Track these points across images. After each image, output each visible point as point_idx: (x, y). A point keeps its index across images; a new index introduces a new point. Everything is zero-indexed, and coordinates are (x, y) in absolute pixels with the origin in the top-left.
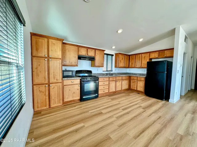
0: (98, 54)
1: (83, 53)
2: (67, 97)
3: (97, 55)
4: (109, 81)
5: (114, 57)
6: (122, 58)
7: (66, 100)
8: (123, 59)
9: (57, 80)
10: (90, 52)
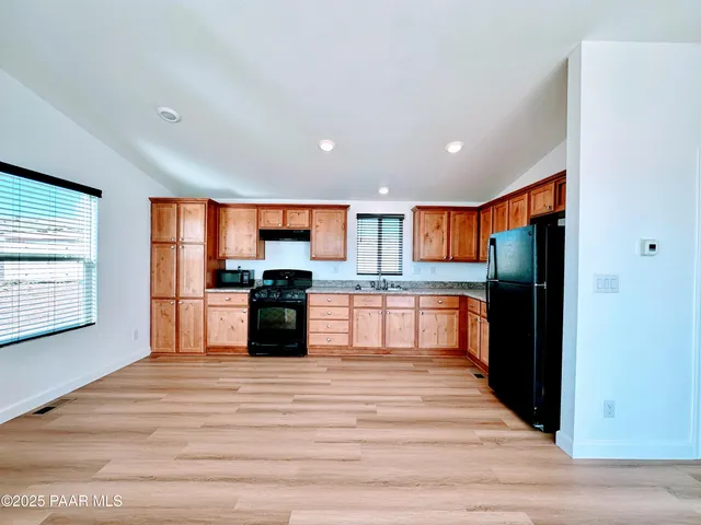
0: (320, 220)
1: (274, 221)
2: (216, 335)
3: (318, 223)
4: (351, 307)
5: (408, 223)
6: (435, 225)
7: (212, 342)
8: (438, 227)
9: (194, 291)
10: (292, 218)
